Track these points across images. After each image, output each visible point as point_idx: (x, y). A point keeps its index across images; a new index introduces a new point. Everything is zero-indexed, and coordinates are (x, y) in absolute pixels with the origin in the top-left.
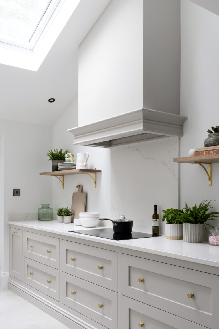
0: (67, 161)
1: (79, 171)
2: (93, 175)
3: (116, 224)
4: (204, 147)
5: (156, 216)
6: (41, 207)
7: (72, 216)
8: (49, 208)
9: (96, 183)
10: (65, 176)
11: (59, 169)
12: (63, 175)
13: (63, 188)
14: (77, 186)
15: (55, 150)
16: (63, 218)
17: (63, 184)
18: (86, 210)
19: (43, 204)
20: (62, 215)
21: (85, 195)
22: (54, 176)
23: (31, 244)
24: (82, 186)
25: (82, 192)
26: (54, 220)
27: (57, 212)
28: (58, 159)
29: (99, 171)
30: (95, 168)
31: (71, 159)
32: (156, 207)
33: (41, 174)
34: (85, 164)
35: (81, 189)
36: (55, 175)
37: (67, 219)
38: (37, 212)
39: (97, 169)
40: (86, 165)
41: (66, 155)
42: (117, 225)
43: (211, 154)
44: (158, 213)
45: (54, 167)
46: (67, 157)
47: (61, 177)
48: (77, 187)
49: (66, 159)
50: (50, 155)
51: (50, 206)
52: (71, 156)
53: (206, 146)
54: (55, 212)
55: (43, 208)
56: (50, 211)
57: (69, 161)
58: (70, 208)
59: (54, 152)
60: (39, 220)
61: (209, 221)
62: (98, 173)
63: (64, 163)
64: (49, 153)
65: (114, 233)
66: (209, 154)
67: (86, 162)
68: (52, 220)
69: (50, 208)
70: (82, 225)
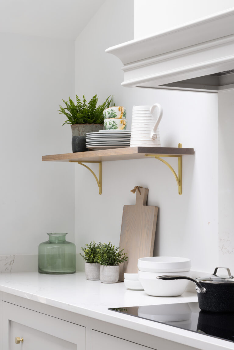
0: (108, 126)
1: (137, 152)
2: (173, 161)
3: (205, 290)
6: (47, 239)
7: (121, 264)
8: (64, 242)
9: (180, 182)
10: (104, 164)
11: (88, 147)
12: (99, 161)
13: (101, 192)
14: (133, 188)
15: (78, 100)
16: (99, 269)
17: (100, 184)
18: (155, 253)
19: (49, 232)
20: (95, 262)
21: (154, 213)
22: (77, 163)
23: (17, 334)
24: (147, 190)
25: (146, 203)
26: (76, 274)
27: (84, 254)
28: (86, 122)
29: (190, 151)
30: (179, 145)
31: (117, 121)
33: (45, 158)
34: (152, 133)
35: (143, 196)
36: (80, 162)
37: (109, 271)
38: (37, 254)
39: (184, 146)
40: (155, 138)
41: (106, 112)
42: (207, 292)
45: (77, 142)
46: (108, 116)
47: (95, 167)
48: (134, 191)
49: (105, 121)
50: (67, 111)
51: (67, 239)
52: (119, 114)
54: (80, 252)
55: (50, 242)
56: (67, 249)
57: (114, 127)
58: (115, 244)
59: (76, 104)
60: (41, 271)
62: (185, 157)
63: (100, 131)
64: (65, 106)
65: (201, 313)
67: (155, 129)
68: (74, 272)
69: (68, 243)
70: (143, 290)
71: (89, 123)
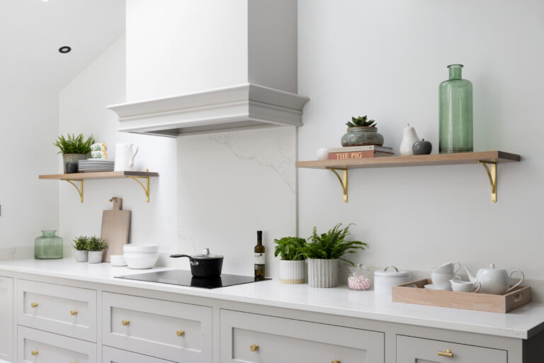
0: (95, 156)
1: (123, 174)
2: (144, 180)
3: (197, 263)
4: (341, 146)
5: (260, 249)
6: (41, 234)
7: (103, 250)
8: (54, 237)
9: (148, 194)
10: (84, 181)
11: (79, 170)
12: (81, 180)
13: (82, 202)
14: (111, 198)
15: (69, 137)
16: (87, 255)
17: (82, 195)
18: (129, 241)
19: (44, 230)
20: (85, 249)
21: (128, 215)
22: (65, 181)
24: (122, 200)
25: (121, 209)
26: (64, 259)
27: (75, 245)
28: (75, 152)
29: (156, 175)
30: (147, 170)
31: (102, 153)
32: (260, 234)
33: (41, 177)
34: (130, 162)
35: (119, 203)
36: (68, 180)
37: (95, 255)
38: (33, 245)
39: (150, 171)
40: (132, 165)
41: (93, 147)
42: (199, 265)
43: (354, 157)
44: (263, 244)
45: (69, 166)
46: (95, 149)
47: (78, 184)
48: (111, 200)
49: (92, 152)
50: (61, 145)
51: (56, 234)
52: (103, 148)
53: (345, 145)
54: (70, 245)
55: (44, 237)
56: (55, 242)
57: (99, 156)
58: (98, 236)
59: (67, 139)
60: (37, 257)
61: (346, 255)
62: (152, 179)
63: (89, 159)
64: (59, 141)
65: (193, 278)
66: (350, 157)
67: (133, 160)
68: (62, 258)
69: (57, 237)
70: (126, 266)
71: (78, 153)
